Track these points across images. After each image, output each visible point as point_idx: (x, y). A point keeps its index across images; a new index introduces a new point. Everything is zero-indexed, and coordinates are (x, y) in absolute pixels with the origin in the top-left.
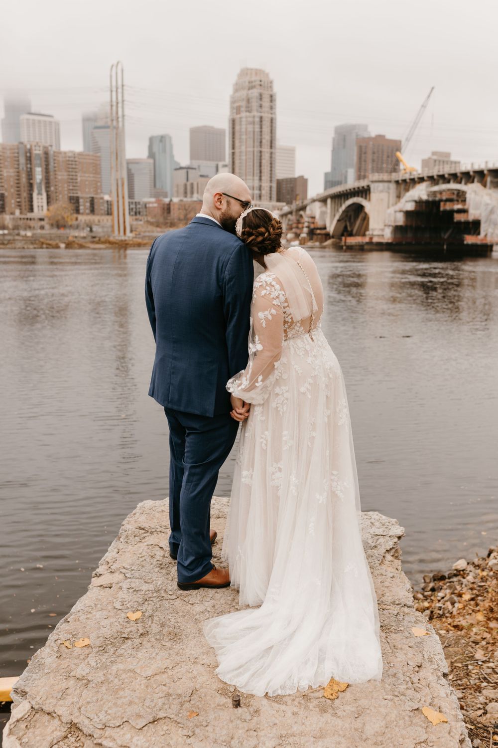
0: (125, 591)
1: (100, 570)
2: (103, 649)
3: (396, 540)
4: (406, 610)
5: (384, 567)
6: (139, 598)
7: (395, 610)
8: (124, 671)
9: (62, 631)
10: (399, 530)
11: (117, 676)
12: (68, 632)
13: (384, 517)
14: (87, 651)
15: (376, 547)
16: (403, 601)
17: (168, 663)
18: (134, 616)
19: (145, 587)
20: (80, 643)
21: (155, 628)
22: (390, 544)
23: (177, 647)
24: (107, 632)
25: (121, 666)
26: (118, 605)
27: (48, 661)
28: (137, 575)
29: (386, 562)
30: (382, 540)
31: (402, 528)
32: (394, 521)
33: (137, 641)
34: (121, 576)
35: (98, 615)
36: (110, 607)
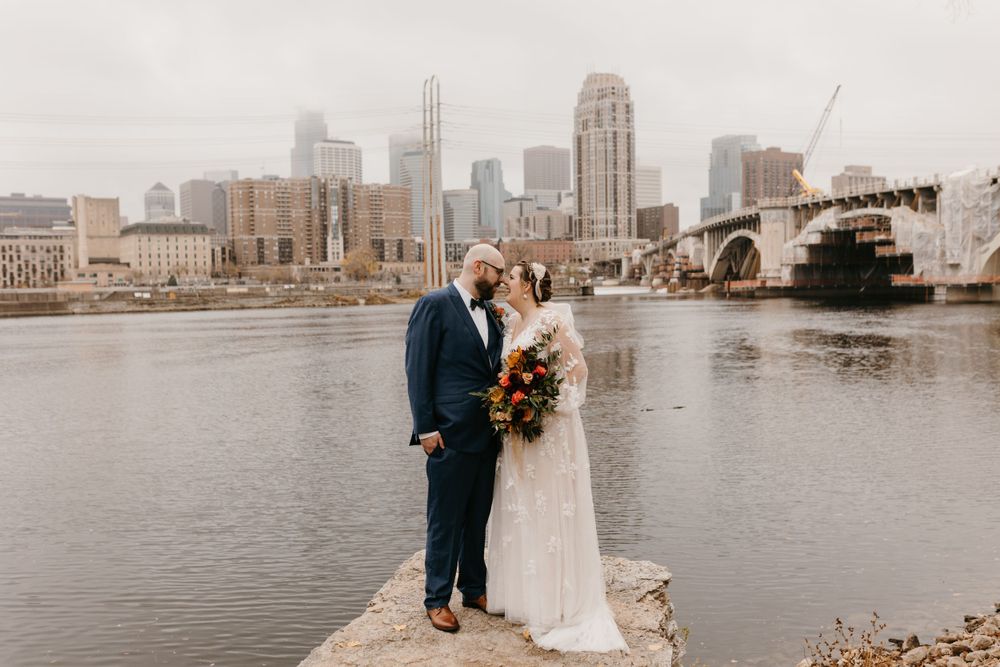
0: (394, 612)
1: (374, 600)
2: (370, 646)
3: (662, 584)
4: (651, 634)
5: (640, 604)
6: (406, 616)
7: (638, 633)
8: (387, 660)
9: (337, 636)
10: (666, 576)
11: (379, 662)
12: (342, 637)
13: (654, 565)
14: (357, 648)
15: (638, 588)
16: (649, 627)
17: (424, 656)
18: (398, 628)
19: (412, 610)
20: (352, 644)
21: (416, 635)
22: (654, 586)
23: (433, 647)
24: (375, 637)
25: (384, 657)
26: (387, 621)
27: (324, 653)
28: (406, 601)
29: (646, 601)
30: (646, 582)
31: (670, 575)
32: (663, 568)
33: (400, 643)
34: (393, 603)
35: (369, 627)
36: (379, 622)
